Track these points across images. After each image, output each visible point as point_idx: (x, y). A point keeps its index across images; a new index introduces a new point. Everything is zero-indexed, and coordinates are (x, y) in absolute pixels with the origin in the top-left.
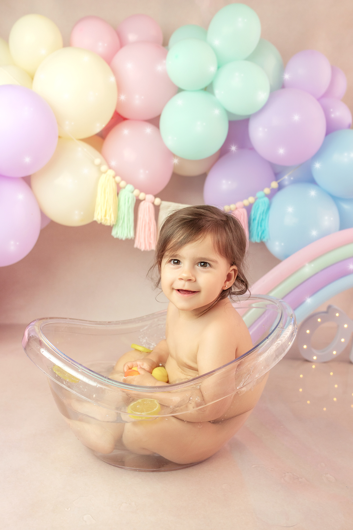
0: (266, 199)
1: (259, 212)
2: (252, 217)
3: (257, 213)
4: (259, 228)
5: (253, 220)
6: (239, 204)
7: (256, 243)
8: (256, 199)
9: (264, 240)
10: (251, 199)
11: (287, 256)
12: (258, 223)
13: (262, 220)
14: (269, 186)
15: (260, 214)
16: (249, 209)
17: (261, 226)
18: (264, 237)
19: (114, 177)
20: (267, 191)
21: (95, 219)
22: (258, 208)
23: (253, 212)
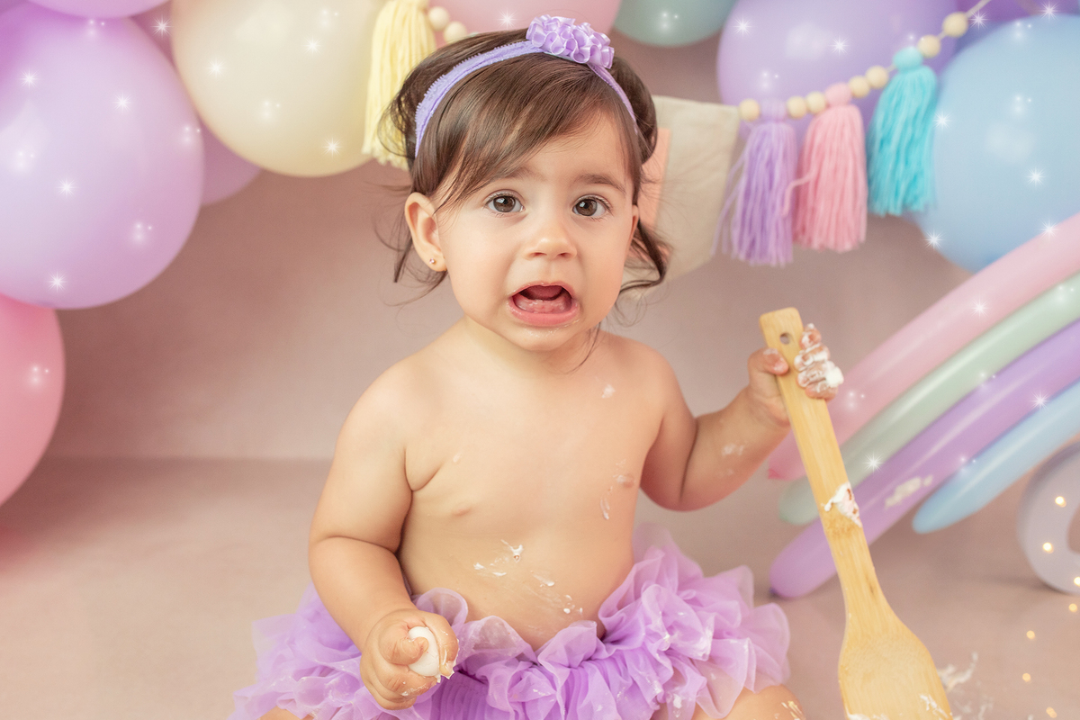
0: (927, 74)
1: (902, 116)
2: (879, 134)
3: (894, 120)
4: (901, 166)
5: (882, 142)
6: (838, 91)
7: (889, 218)
8: (892, 74)
9: (918, 207)
10: (876, 75)
11: (989, 259)
12: (898, 152)
13: (911, 142)
14: (936, 29)
15: (906, 125)
16: (867, 105)
17: (907, 163)
18: (916, 198)
19: (426, 11)
20: (930, 45)
21: (366, 149)
22: (898, 104)
23: (879, 118)
